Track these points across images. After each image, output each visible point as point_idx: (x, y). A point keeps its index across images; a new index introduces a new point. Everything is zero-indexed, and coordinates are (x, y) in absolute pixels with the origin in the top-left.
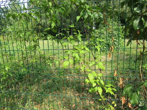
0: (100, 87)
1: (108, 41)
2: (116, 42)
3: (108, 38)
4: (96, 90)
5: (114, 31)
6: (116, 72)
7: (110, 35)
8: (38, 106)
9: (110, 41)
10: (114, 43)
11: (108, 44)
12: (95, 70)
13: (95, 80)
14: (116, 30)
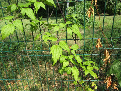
0: (76, 67)
1: (80, 17)
2: (87, 17)
3: (80, 14)
4: (69, 72)
5: (86, 7)
6: (99, 41)
7: (82, 11)
8: (11, 83)
9: (83, 17)
10: (86, 19)
11: (80, 20)
12: (67, 40)
13: (67, 57)
14: (87, 7)
